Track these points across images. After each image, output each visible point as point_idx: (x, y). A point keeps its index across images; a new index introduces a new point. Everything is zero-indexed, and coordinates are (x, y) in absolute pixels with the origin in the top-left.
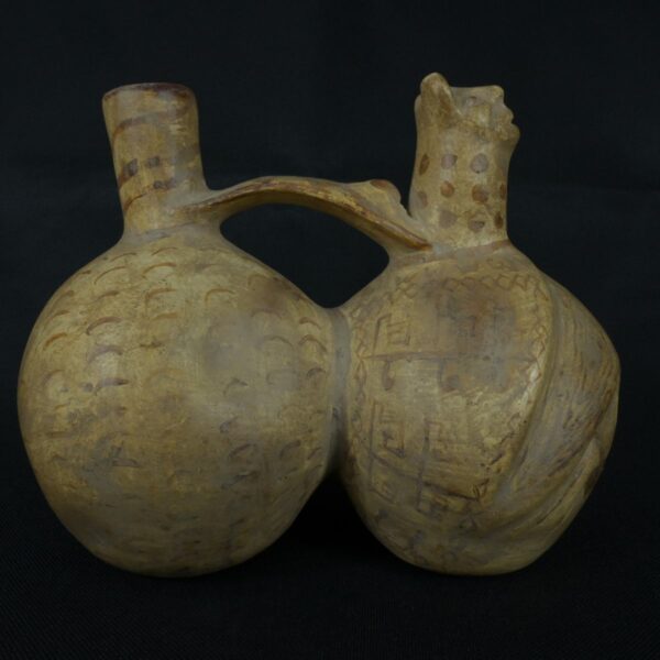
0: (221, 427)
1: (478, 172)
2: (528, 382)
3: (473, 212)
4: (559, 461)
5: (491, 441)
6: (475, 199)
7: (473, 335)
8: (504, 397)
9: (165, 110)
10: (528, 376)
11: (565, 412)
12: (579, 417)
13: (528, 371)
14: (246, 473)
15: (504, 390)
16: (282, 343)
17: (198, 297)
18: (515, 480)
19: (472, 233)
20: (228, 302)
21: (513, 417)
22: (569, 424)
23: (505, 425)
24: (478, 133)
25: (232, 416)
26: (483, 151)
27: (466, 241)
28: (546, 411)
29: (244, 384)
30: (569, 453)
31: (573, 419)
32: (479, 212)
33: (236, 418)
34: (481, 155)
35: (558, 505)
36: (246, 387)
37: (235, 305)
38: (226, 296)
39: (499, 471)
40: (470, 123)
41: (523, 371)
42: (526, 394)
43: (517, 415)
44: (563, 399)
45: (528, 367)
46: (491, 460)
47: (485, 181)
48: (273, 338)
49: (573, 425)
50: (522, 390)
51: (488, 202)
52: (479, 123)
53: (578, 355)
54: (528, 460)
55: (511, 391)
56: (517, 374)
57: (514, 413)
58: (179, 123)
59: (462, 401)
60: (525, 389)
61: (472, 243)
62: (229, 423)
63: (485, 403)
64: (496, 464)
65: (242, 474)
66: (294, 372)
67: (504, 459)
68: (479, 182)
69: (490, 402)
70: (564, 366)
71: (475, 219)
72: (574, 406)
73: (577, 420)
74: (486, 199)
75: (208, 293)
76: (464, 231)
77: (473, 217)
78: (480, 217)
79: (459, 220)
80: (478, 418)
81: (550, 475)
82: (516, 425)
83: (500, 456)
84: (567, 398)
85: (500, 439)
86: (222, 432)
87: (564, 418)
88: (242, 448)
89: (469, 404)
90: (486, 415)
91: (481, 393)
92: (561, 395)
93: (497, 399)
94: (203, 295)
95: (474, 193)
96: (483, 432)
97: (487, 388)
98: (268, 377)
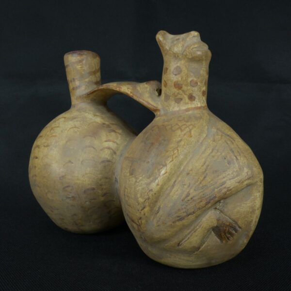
0: (60, 178)
1: (176, 75)
2: (159, 175)
3: (176, 94)
4: (178, 217)
5: (141, 200)
6: (176, 88)
7: (148, 151)
8: (149, 180)
9: (75, 61)
10: (160, 173)
11: (185, 193)
12: (194, 197)
13: (161, 170)
14: (70, 196)
15: (149, 178)
16: (92, 149)
17: (66, 130)
18: (155, 221)
19: (176, 104)
20: (76, 132)
21: (150, 191)
22: (186, 200)
23: (146, 194)
24: (176, 56)
25: (64, 174)
26: (179, 65)
27: (173, 108)
28: (173, 191)
29: (72, 163)
30: (185, 214)
31: (189, 198)
32: (178, 94)
33: (65, 175)
34: (178, 66)
35: (188, 239)
36: (73, 164)
37: (78, 133)
38: (76, 130)
39: (145, 214)
40: (171, 52)
41: (159, 170)
42: (157, 181)
43: (151, 190)
44: (186, 187)
45: (162, 168)
46: (141, 208)
47: (180, 79)
48: (89, 147)
49: (188, 200)
50: (156, 179)
51: (183, 89)
52: (175, 52)
53: (205, 167)
54: (161, 212)
55: (151, 179)
56: (156, 171)
57: (150, 189)
58: (80, 65)
59: (134, 180)
60: (157, 178)
61: (176, 109)
62: (63, 177)
63: (141, 182)
64: (143, 211)
65: (68, 196)
66: (94, 161)
67: (146, 210)
68: (177, 80)
69: (143, 182)
70: (191, 170)
71: (177, 97)
72: (192, 191)
73: (192, 198)
74: (182, 87)
75: (70, 129)
76: (173, 103)
77: (176, 96)
78: (179, 96)
79: (171, 97)
80: (138, 188)
81: (173, 222)
82: (150, 194)
83: (144, 208)
84: (189, 186)
85: (144, 200)
86: (60, 179)
87: (184, 196)
88: (68, 187)
89: (136, 182)
90: (140, 188)
91: (141, 178)
92: (185, 185)
93: (146, 181)
94: (68, 129)
95: (175, 85)
96: (139, 195)
97: (144, 176)
98: (82, 162)
